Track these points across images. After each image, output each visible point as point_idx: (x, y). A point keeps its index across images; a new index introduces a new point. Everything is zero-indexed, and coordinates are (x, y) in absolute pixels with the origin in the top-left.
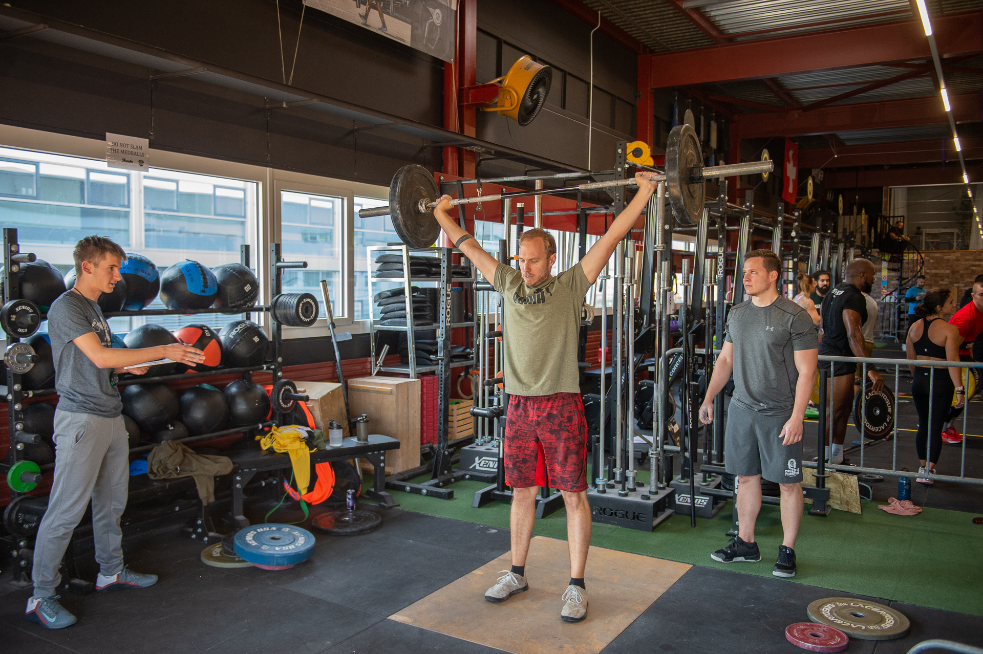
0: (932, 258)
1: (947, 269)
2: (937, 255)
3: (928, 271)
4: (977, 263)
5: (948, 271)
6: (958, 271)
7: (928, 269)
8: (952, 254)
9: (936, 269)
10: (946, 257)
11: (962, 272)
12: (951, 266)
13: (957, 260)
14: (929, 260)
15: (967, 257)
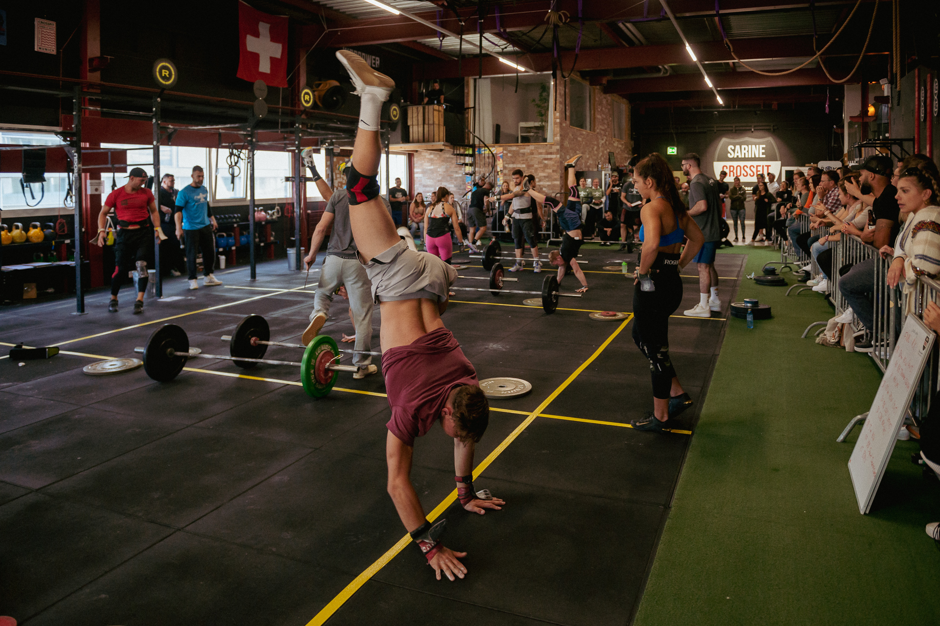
0: (510, 152)
1: (523, 163)
2: (514, 148)
3: (506, 165)
4: (549, 156)
5: (524, 166)
6: (533, 166)
7: (506, 164)
8: (527, 147)
9: (513, 163)
10: (522, 151)
11: (536, 166)
12: (527, 160)
13: (532, 154)
14: (507, 154)
15: (540, 151)
